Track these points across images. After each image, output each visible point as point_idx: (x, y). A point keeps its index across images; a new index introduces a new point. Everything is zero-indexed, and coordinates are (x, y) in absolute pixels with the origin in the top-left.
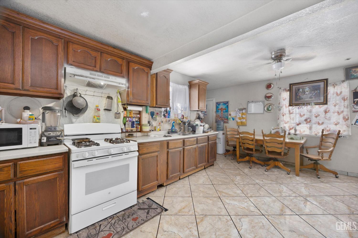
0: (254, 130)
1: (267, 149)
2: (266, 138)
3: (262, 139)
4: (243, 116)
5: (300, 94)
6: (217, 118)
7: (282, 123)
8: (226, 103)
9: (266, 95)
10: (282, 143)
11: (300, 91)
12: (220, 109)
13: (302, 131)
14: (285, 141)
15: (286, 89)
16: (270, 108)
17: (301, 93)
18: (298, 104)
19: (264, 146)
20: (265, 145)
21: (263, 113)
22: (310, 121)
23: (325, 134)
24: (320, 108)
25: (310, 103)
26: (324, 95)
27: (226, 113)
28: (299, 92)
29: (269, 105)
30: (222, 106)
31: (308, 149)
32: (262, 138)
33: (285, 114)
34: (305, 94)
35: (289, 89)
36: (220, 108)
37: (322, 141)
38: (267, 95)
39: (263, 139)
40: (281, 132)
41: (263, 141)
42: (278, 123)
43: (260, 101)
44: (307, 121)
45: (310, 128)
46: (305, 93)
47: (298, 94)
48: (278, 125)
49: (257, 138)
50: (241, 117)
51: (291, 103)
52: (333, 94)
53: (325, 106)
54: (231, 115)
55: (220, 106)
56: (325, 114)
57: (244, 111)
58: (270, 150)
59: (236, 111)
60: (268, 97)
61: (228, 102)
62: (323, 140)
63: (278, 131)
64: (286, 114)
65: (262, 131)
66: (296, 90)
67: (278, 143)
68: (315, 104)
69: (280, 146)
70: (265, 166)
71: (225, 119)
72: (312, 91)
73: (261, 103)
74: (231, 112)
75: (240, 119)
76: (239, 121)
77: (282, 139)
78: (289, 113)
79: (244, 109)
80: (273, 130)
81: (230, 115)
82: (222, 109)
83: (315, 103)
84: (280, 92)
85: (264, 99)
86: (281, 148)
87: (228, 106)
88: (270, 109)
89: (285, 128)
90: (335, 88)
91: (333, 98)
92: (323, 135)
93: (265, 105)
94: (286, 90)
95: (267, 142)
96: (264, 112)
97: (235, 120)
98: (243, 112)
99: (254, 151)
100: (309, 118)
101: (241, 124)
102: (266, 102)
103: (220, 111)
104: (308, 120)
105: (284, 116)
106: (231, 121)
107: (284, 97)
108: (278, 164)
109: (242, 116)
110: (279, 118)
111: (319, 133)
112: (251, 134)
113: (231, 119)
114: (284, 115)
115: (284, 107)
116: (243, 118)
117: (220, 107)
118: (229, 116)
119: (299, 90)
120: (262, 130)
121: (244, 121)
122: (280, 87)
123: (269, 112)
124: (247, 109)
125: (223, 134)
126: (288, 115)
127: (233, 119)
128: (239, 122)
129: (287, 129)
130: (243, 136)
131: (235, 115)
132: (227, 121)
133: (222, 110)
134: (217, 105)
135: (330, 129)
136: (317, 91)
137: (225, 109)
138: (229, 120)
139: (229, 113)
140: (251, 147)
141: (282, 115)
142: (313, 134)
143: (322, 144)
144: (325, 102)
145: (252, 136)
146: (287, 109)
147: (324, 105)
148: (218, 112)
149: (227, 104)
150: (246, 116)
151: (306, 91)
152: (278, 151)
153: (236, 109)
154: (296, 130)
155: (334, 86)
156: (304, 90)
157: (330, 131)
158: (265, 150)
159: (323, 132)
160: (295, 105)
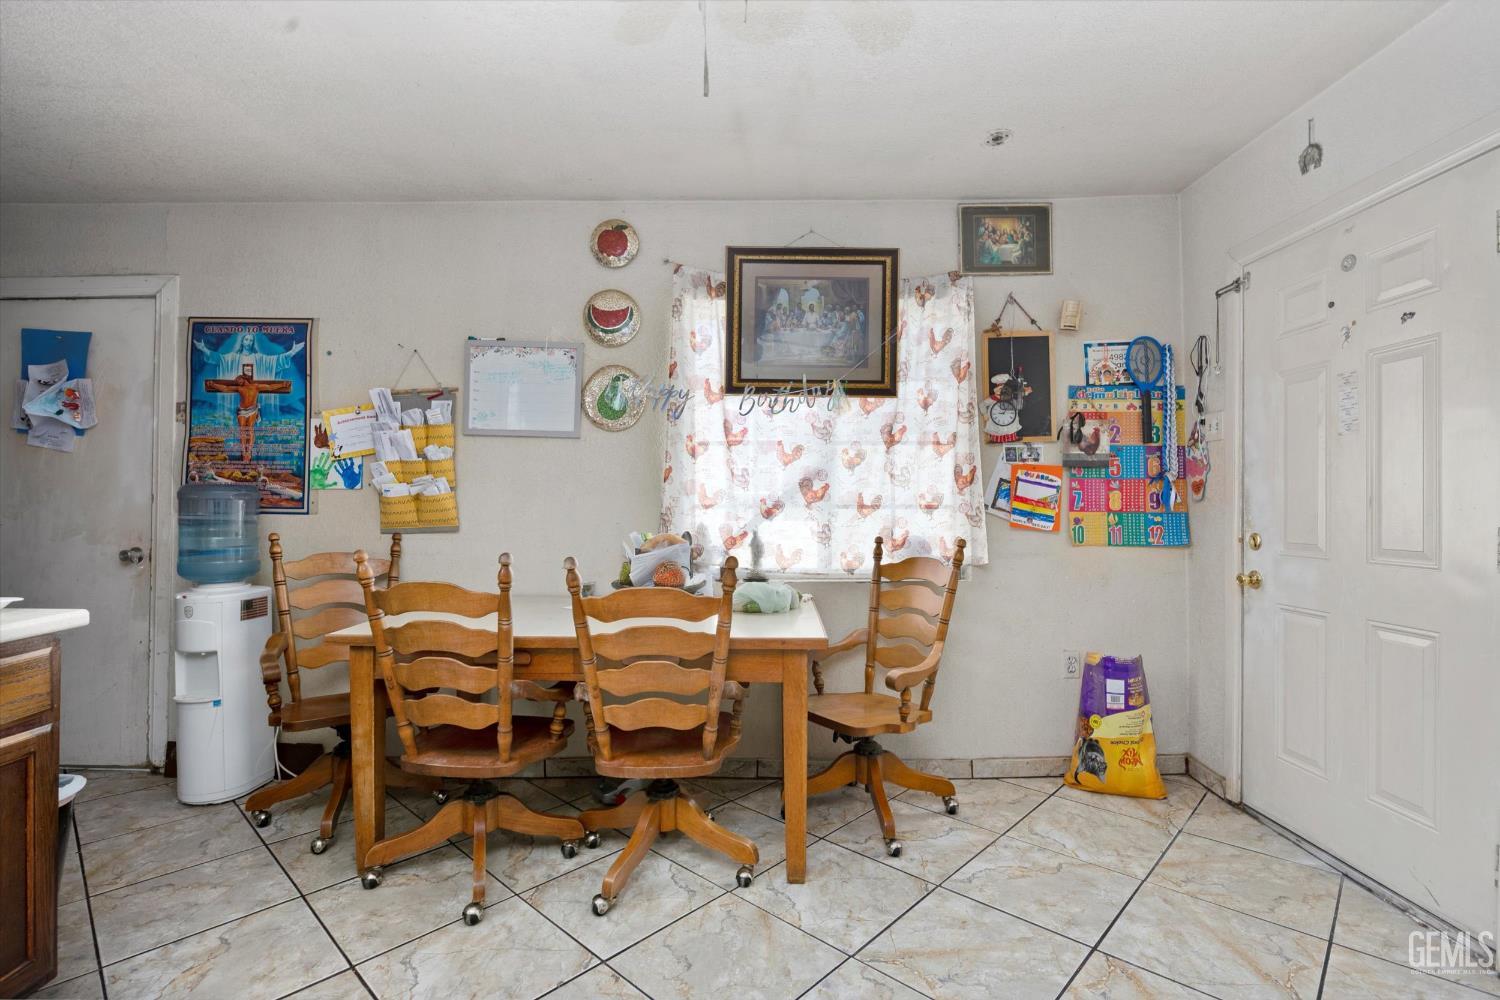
0: (506, 566)
1: (603, 717)
2: (596, 627)
3: (570, 640)
4: (432, 452)
5: (778, 321)
6: (200, 470)
7: (686, 503)
8: (290, 332)
9: (589, 302)
10: (711, 654)
11: (778, 302)
12: (228, 383)
13: (787, 554)
14: (731, 636)
15: (709, 278)
16: (615, 395)
17: (784, 318)
18: (768, 385)
19: (584, 691)
20: (590, 689)
21: (574, 437)
22: (826, 487)
23: (891, 566)
24: (868, 413)
25: (825, 382)
26: (883, 340)
27: (287, 426)
28: (774, 308)
29: (614, 373)
30: (248, 358)
31: (820, 663)
32: (563, 628)
33: (705, 444)
34: (804, 323)
35: (722, 277)
36: (232, 377)
37: (878, 604)
38: (603, 305)
39: (573, 634)
40: (687, 564)
41: (576, 651)
42: (667, 502)
43: (552, 347)
44: (812, 488)
45: (825, 535)
46: (800, 317)
47: (769, 317)
48: (664, 521)
49: (527, 627)
50: (414, 457)
51: (735, 374)
52: (919, 343)
53: (887, 405)
54: (334, 444)
55: (229, 357)
56: (887, 452)
57: (438, 412)
58: (625, 725)
59: (371, 413)
60: (601, 320)
61: (300, 330)
62: (884, 602)
63: (672, 564)
64: (710, 447)
65: (571, 571)
66: (758, 290)
67: (682, 662)
68: (850, 392)
69: (696, 679)
70: (593, 845)
71: (275, 477)
72: (833, 309)
73: (559, 357)
74: (334, 420)
75: (405, 472)
76: (398, 490)
77: (710, 625)
78: (722, 438)
79: (438, 394)
80: (638, 552)
81: (323, 440)
82: (253, 387)
83: (847, 386)
84: (677, 296)
85: (578, 331)
86: (702, 698)
87: (301, 363)
88: (617, 405)
89: (704, 535)
90: (928, 303)
91: (917, 363)
92: (879, 570)
93: (587, 375)
94: (709, 287)
95: (604, 663)
96: (578, 424)
97: (365, 479)
98: (431, 422)
99: (504, 755)
100: (819, 473)
101: (413, 517)
102: (596, 355)
103: (227, 399)
104: (817, 486)
105: (700, 459)
106: (329, 494)
107: (696, 329)
108: (680, 821)
109: (422, 455)
110: (670, 470)
111: (860, 559)
112: (479, 605)
113: (335, 477)
114: (700, 449)
115: (699, 395)
116: (430, 467)
117: (234, 363)
118: (315, 452)
119: (773, 292)
120: (571, 560)
121: (438, 488)
122: (676, 258)
123: (610, 423)
124: (459, 395)
125: (250, 609)
126: (717, 453)
127: (352, 478)
128: (401, 501)
129: (715, 540)
130: (409, 626)
131: (367, 446)
132: (297, 494)
133: (251, 392)
134: (201, 346)
135: (907, 532)
136: (854, 314)
137: (282, 389)
138: (315, 485)
139: (315, 422)
140: (475, 718)
141: (686, 451)
142: (837, 567)
143: (877, 621)
144: (887, 379)
145: (490, 623)
146: (717, 406)
147: (881, 399)
148: (213, 406)
149: (297, 348)
150: (450, 450)
151: (805, 307)
152: (682, 720)
153: (374, 393)
154: (757, 550)
155: (923, 298)
156: (797, 301)
157: (906, 545)
158: (590, 720)
159: (878, 555)
160: (757, 384)
